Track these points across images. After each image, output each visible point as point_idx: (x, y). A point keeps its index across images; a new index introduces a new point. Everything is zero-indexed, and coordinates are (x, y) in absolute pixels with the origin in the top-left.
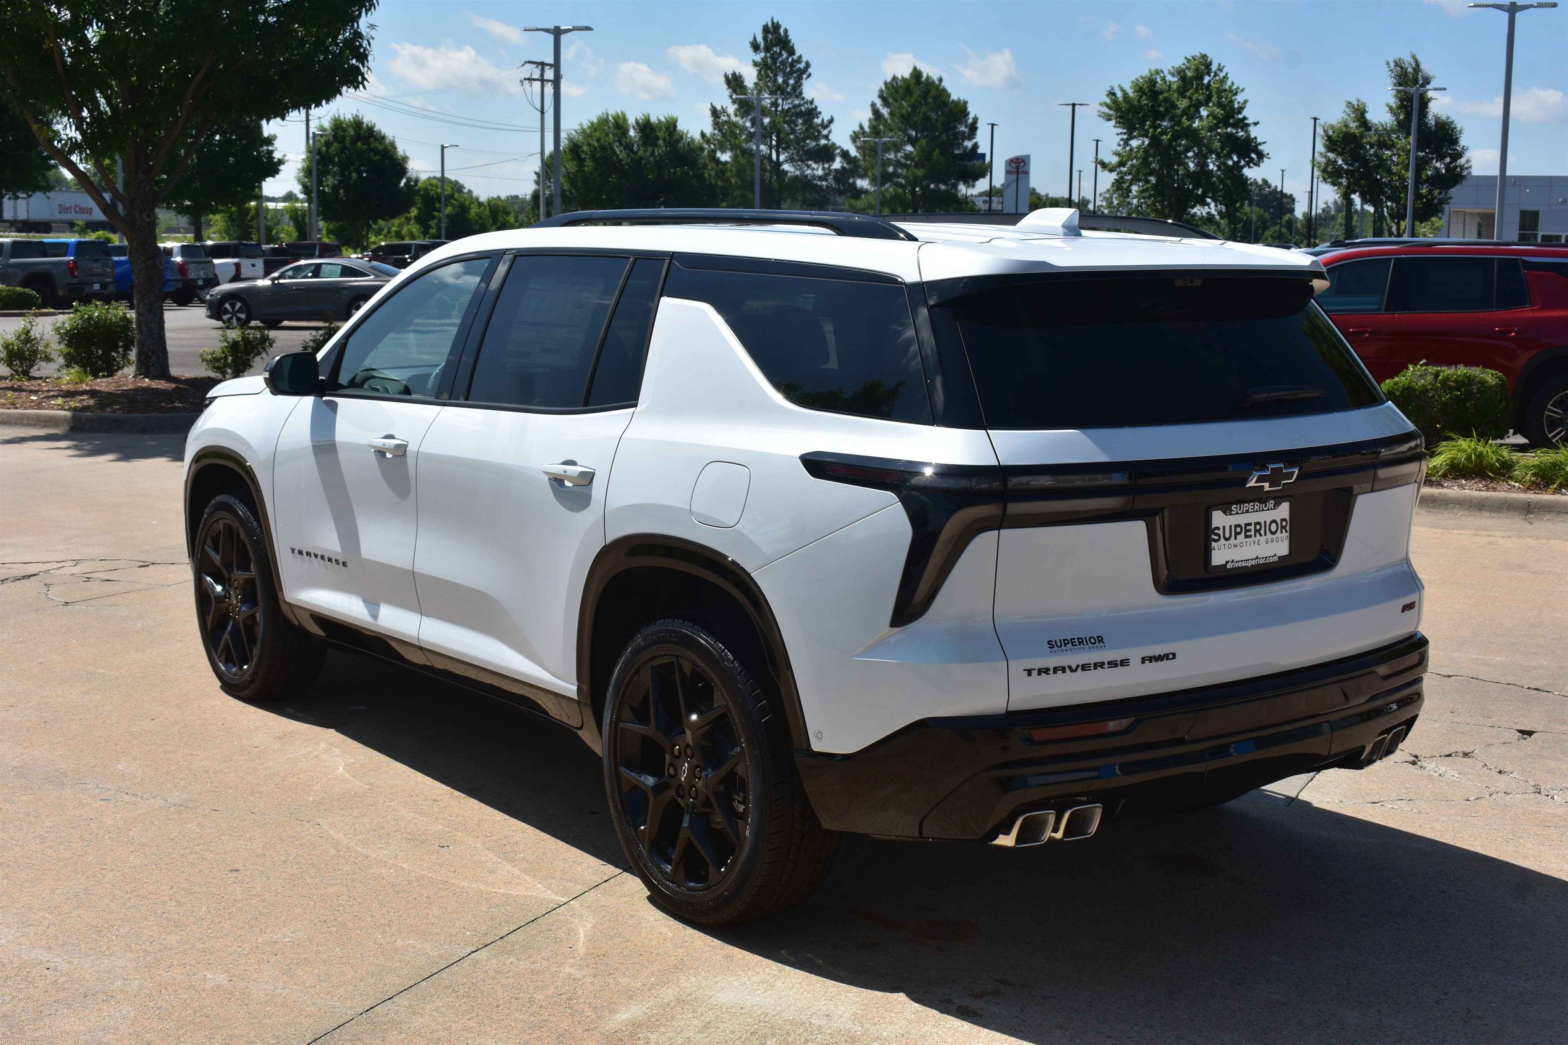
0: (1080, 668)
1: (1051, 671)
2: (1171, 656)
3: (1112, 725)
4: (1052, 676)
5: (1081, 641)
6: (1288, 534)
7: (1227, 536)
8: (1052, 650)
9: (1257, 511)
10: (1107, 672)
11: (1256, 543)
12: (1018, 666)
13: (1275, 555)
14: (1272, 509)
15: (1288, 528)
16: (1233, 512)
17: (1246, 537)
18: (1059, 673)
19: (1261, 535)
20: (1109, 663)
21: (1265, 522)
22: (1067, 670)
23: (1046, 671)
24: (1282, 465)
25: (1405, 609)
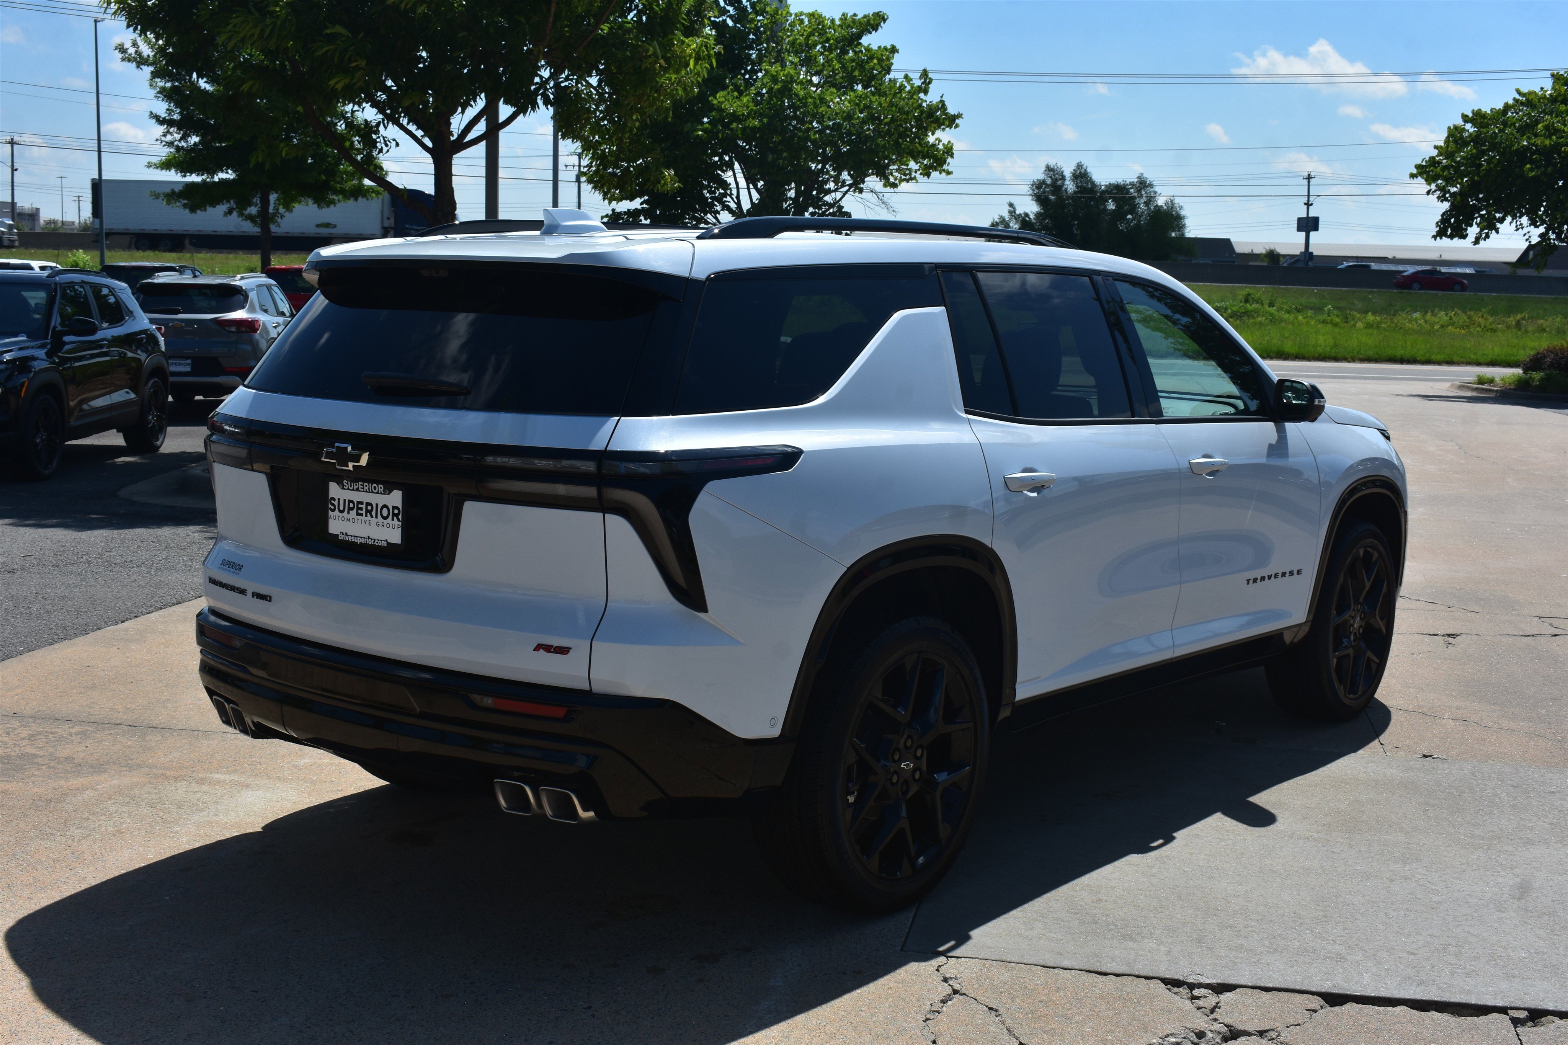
2: (269, 598)
5: (233, 565)
6: (400, 523)
7: (341, 508)
8: (220, 566)
9: (366, 491)
11: (367, 522)
13: (386, 540)
14: (381, 493)
15: (400, 517)
16: (344, 487)
17: (358, 514)
19: (372, 516)
20: (237, 589)
21: (377, 505)
24: (347, 446)
25: (543, 649)
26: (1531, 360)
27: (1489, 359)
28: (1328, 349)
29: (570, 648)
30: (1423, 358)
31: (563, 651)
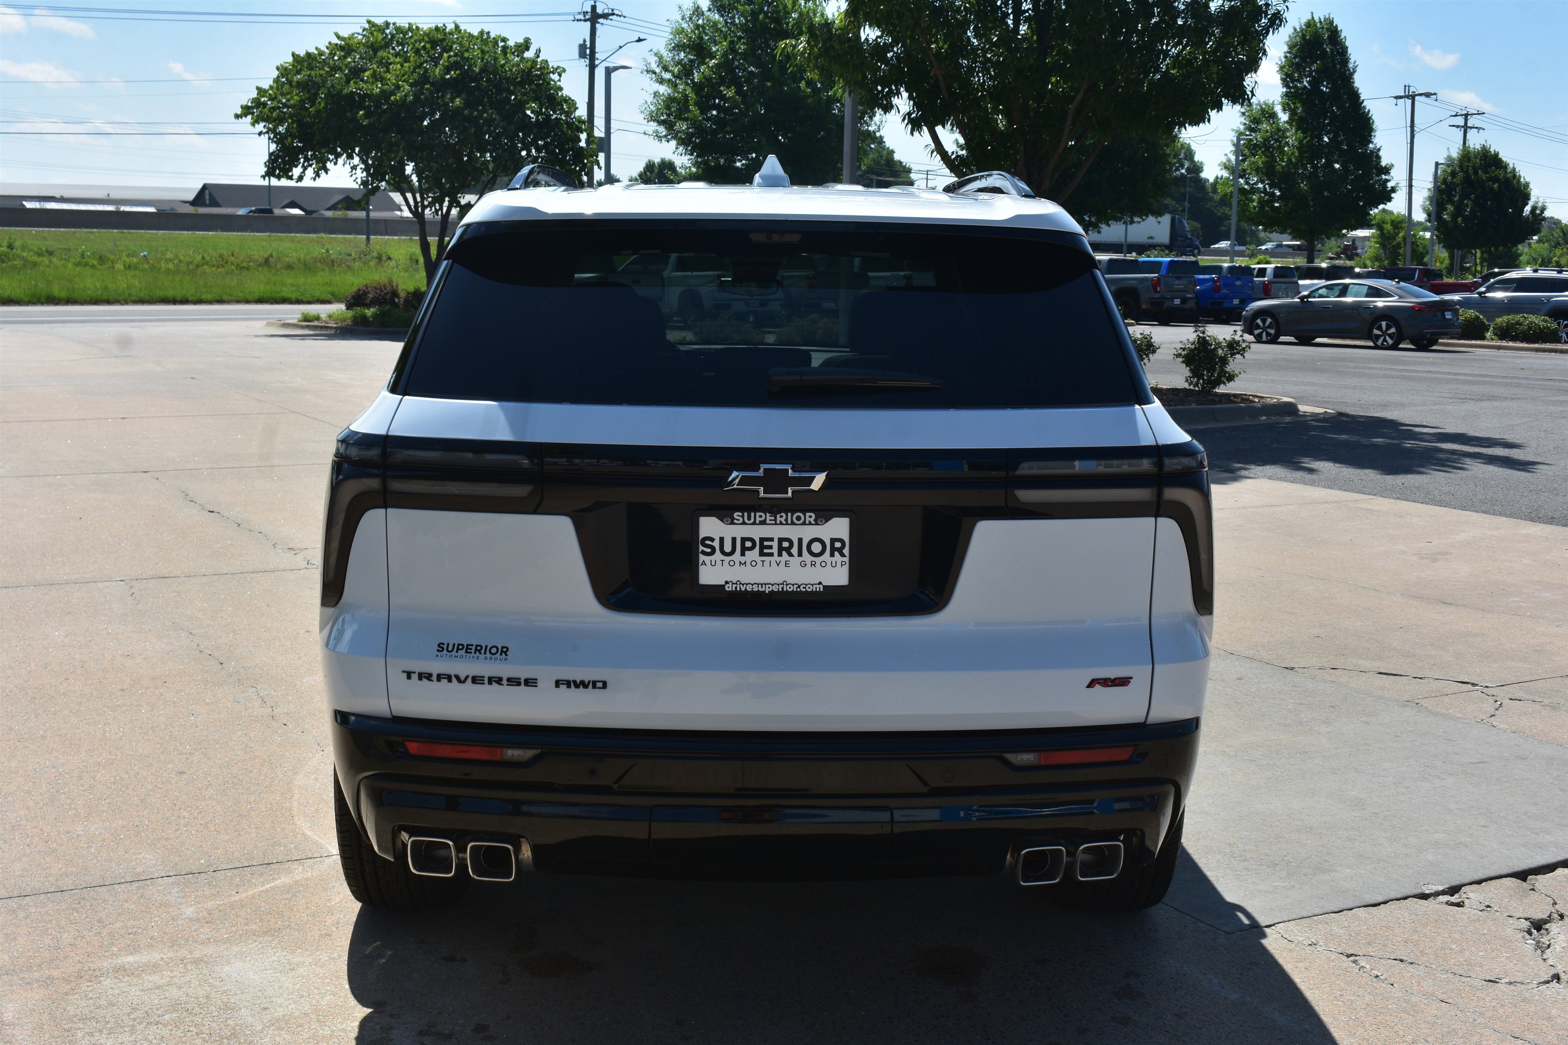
0: (470, 680)
1: (434, 678)
2: (600, 685)
3: (513, 753)
4: (435, 684)
5: (479, 649)
6: (846, 559)
7: (727, 550)
8: (439, 654)
9: (780, 524)
10: (505, 690)
11: (781, 564)
12: (398, 665)
13: (820, 583)
14: (810, 524)
15: (846, 551)
16: (735, 521)
17: (763, 555)
18: (444, 681)
19: (791, 555)
20: (509, 680)
21: (801, 540)
22: (454, 679)
23: (429, 677)
24: (788, 467)
25: (1099, 683)
26: (353, 297)
27: (257, 297)
28: (100, 292)
29: (1131, 678)
30: (194, 298)
31: (1123, 682)
